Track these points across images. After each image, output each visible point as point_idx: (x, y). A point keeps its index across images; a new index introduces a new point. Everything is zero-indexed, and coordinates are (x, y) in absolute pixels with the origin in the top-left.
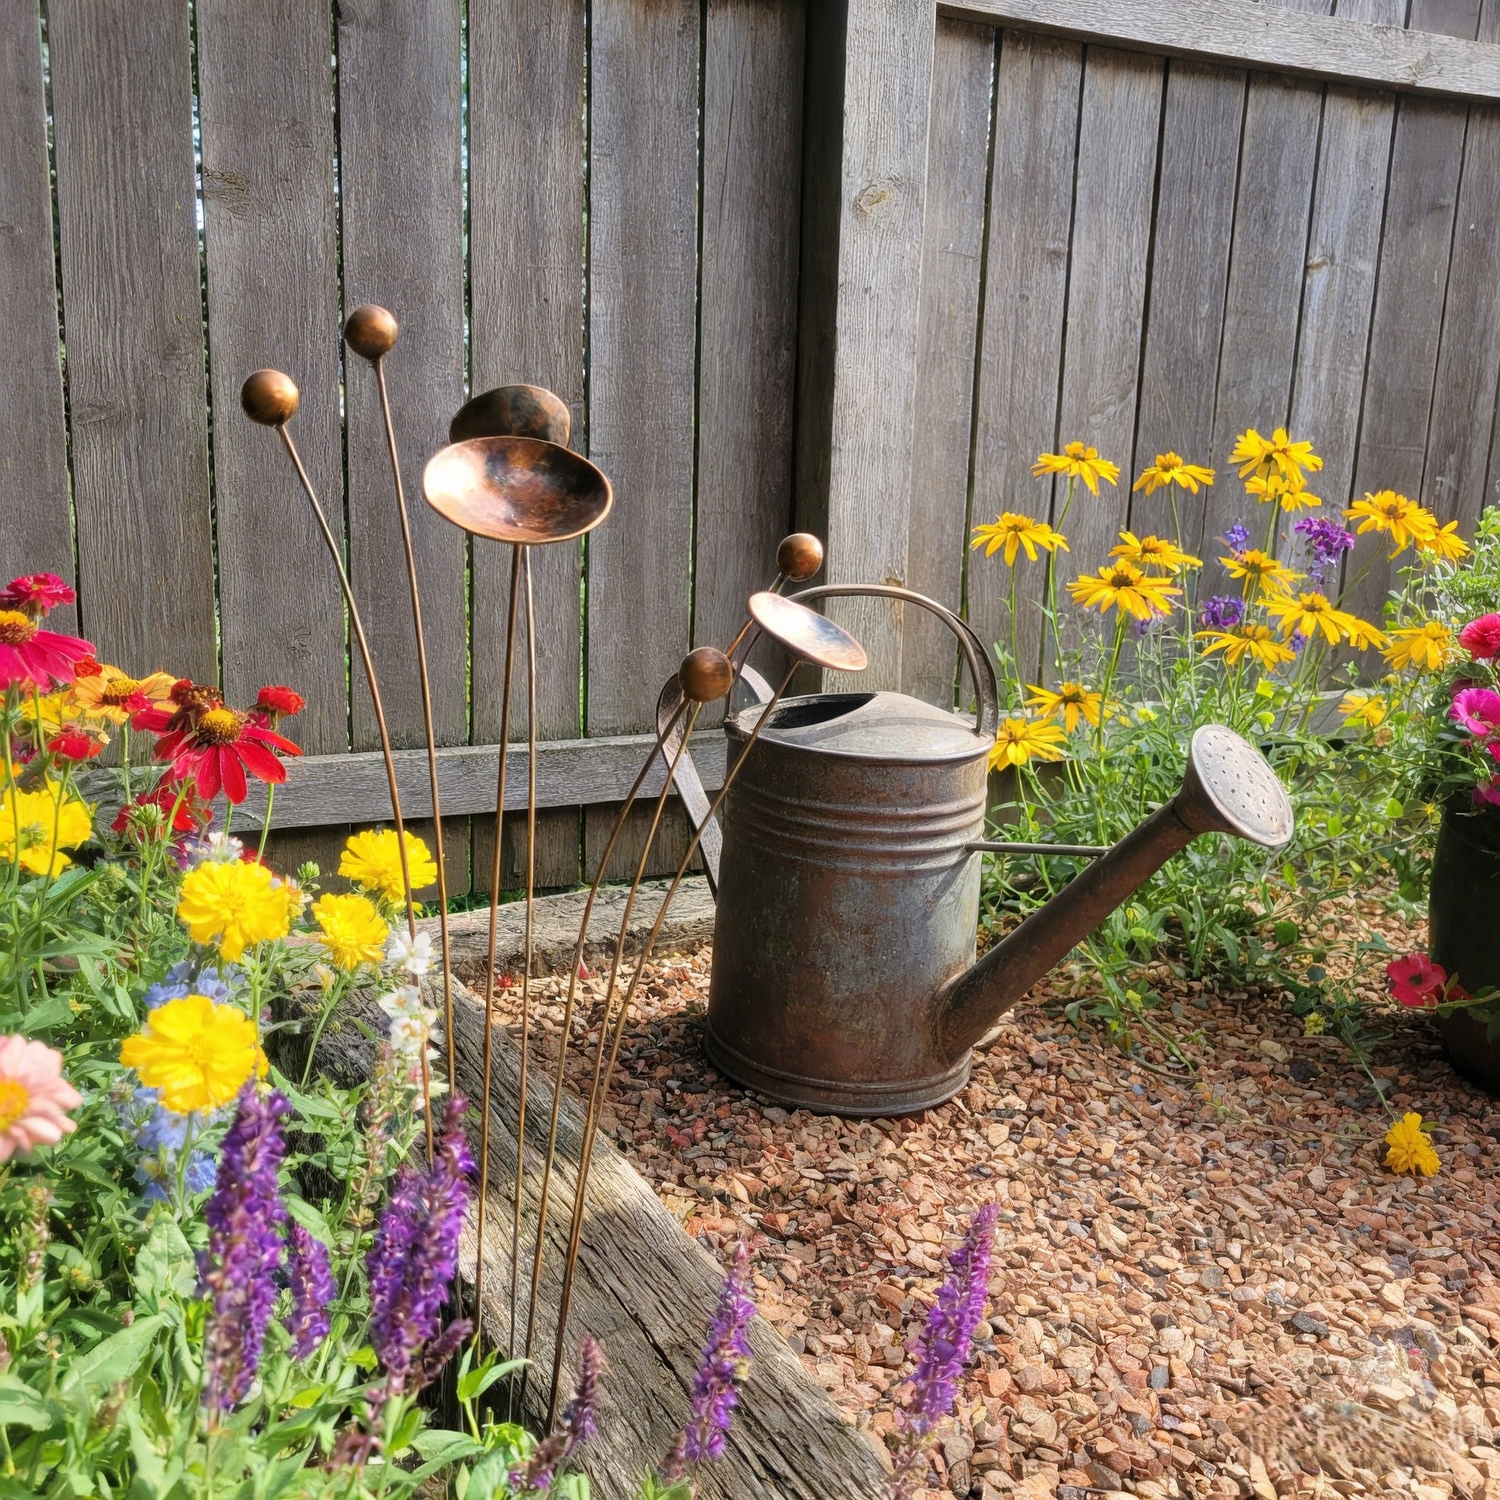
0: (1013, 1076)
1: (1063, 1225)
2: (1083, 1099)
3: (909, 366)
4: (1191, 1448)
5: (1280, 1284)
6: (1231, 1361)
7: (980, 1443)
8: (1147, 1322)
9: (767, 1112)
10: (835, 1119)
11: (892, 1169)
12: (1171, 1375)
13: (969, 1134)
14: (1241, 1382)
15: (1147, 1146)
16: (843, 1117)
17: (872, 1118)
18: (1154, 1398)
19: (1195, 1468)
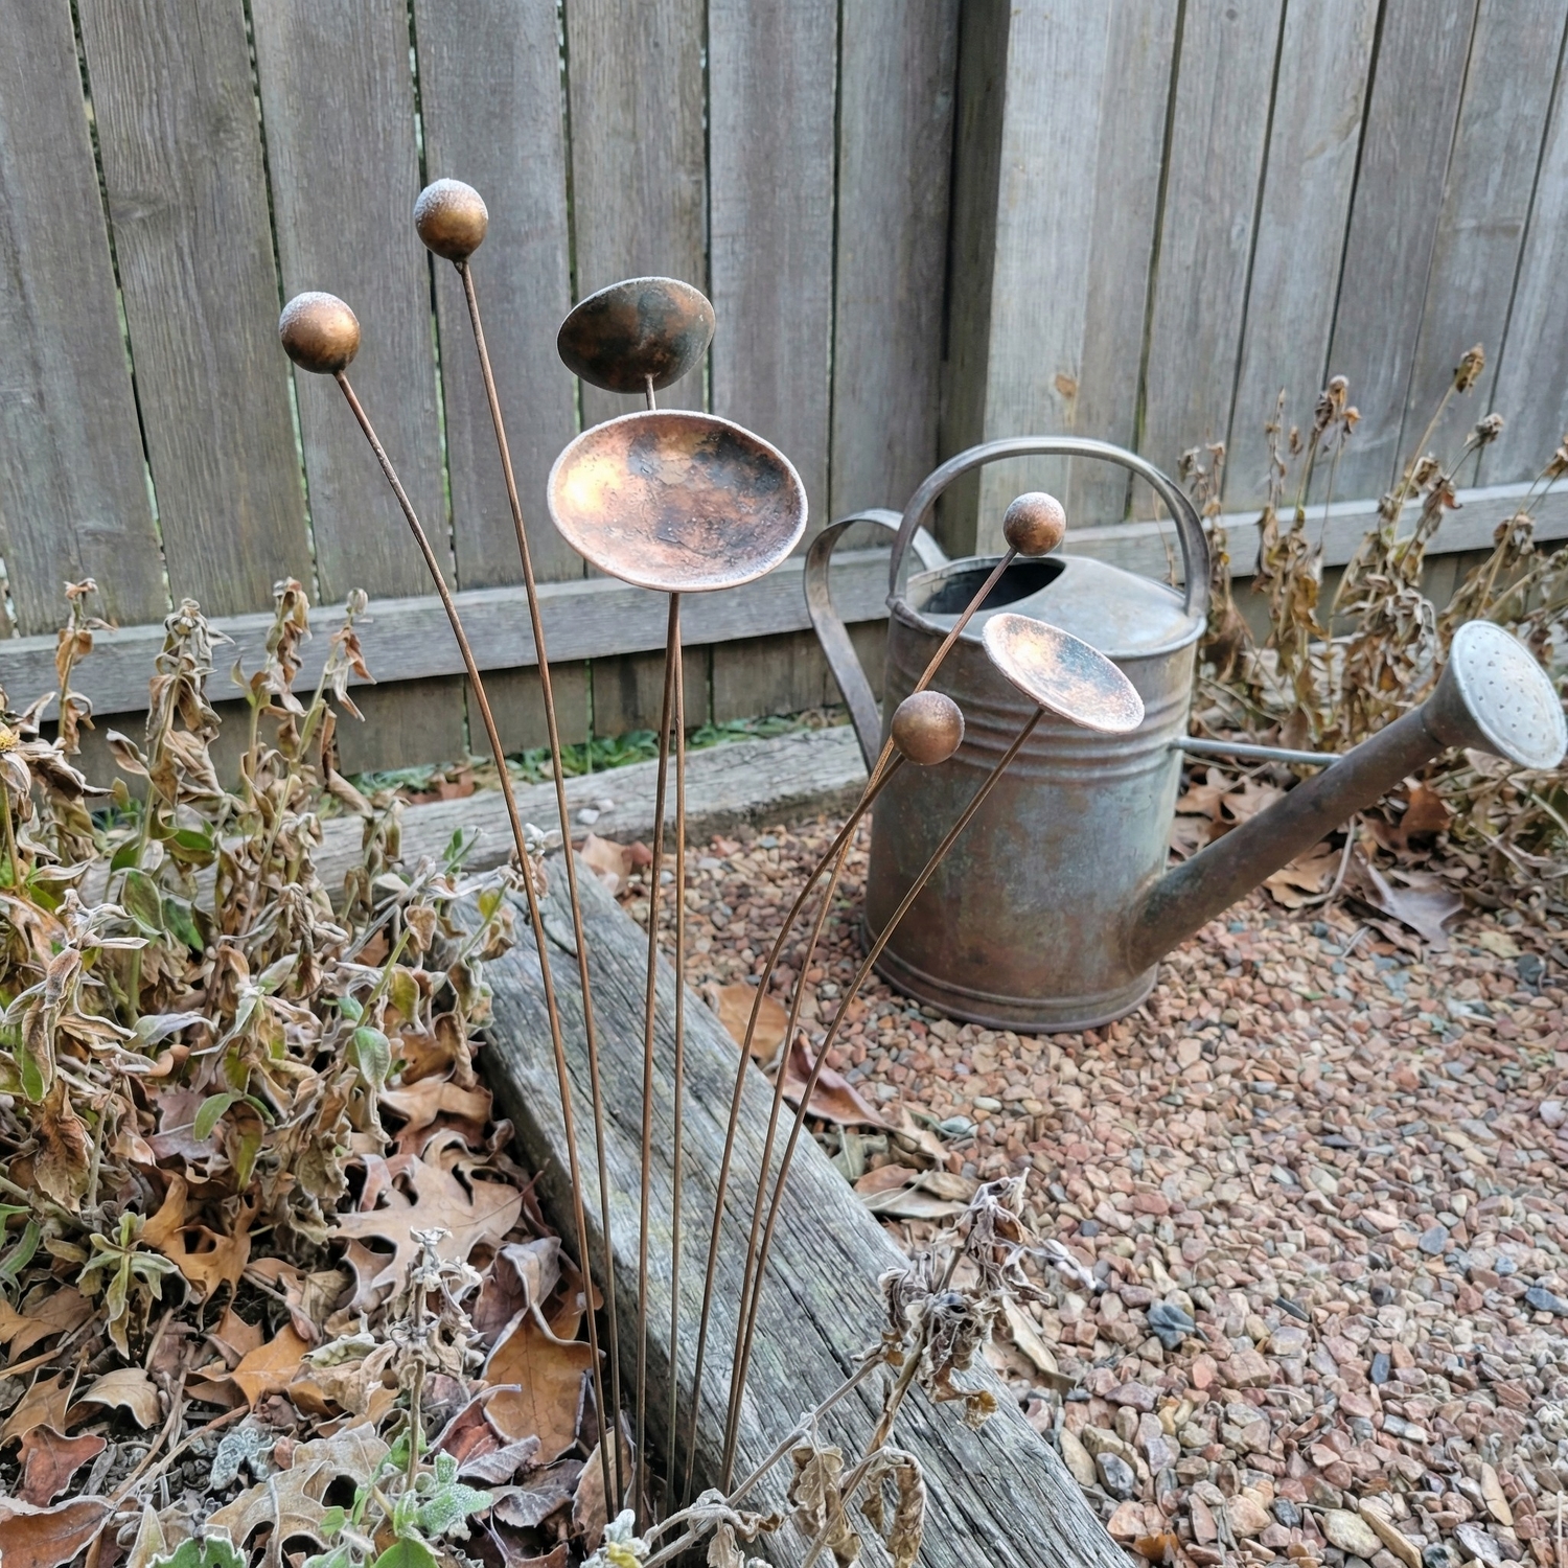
0: (1203, 977)
1: (1264, 1168)
2: (1282, 1008)
3: (1093, 113)
4: (1419, 1457)
5: (1511, 1247)
6: (1459, 1348)
7: (1185, 1450)
8: (1365, 1295)
9: (936, 1027)
10: (1011, 1036)
11: (1074, 1098)
12: (1394, 1366)
13: (1158, 1052)
14: (1470, 1375)
15: (1356, 1068)
16: (1018, 1033)
17: (1051, 1035)
18: (1375, 1395)
19: (1423, 1484)
